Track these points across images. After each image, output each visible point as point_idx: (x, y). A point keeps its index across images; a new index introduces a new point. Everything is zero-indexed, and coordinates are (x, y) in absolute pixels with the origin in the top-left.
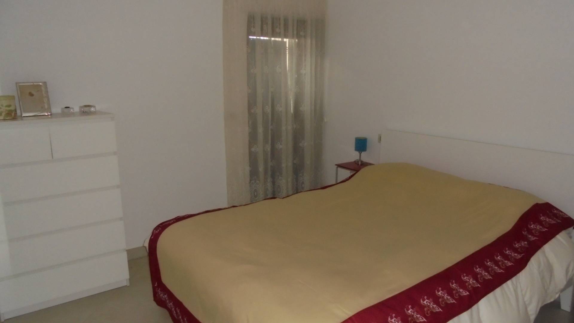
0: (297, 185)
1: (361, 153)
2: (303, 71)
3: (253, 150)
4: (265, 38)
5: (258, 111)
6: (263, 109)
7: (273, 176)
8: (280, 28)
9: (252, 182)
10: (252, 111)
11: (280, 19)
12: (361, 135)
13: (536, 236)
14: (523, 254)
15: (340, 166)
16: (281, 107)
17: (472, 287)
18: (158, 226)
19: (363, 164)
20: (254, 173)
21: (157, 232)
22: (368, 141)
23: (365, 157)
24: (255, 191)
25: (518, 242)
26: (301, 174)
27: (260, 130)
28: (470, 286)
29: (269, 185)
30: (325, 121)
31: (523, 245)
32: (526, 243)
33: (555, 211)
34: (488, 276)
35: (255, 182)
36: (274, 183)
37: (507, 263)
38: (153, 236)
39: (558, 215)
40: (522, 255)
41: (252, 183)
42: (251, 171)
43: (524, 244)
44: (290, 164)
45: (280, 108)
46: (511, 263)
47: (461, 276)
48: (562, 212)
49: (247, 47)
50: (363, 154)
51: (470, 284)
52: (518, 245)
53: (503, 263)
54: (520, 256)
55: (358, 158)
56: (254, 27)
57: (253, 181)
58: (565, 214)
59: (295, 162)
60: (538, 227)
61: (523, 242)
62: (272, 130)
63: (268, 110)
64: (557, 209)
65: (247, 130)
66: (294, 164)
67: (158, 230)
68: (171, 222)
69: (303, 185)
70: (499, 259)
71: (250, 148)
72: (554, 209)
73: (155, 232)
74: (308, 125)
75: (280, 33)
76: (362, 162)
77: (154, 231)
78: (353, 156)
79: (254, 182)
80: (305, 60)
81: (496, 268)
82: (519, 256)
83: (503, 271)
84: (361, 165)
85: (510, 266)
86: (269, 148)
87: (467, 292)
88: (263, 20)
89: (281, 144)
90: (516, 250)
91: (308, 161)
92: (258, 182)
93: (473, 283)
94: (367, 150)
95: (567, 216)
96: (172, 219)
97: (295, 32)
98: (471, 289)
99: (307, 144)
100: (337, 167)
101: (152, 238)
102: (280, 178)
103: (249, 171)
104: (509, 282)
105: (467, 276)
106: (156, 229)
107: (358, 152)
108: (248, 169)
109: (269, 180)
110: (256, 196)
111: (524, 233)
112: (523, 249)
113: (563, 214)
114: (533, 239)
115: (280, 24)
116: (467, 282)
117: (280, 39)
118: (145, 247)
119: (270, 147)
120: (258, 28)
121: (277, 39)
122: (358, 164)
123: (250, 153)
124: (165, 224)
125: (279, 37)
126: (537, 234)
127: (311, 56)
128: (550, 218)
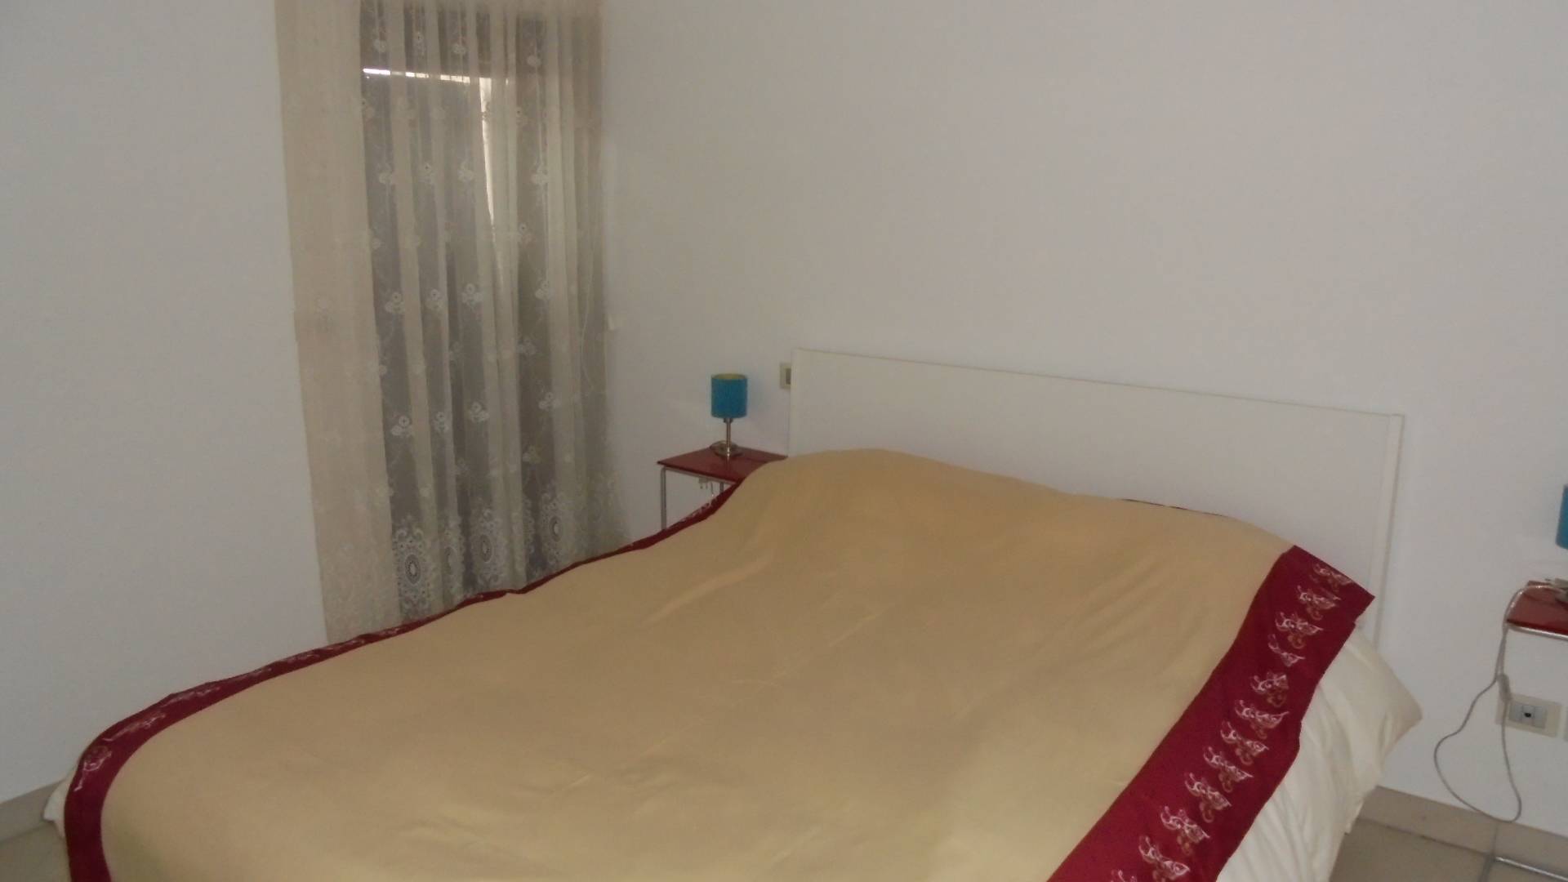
0: (536, 527)
1: (731, 421)
2: (538, 179)
3: (396, 431)
4: (421, 76)
5: (407, 303)
6: (423, 301)
7: (465, 512)
8: (464, 43)
9: (399, 532)
10: (389, 308)
11: (463, 15)
12: (729, 369)
13: (1298, 653)
14: (1285, 713)
15: (669, 465)
16: (477, 288)
17: (1193, 845)
18: (100, 742)
19: (740, 455)
20: (404, 506)
21: (95, 767)
22: (749, 383)
23: (746, 434)
24: (412, 560)
25: (1262, 678)
26: (547, 496)
27: (418, 367)
28: (1187, 845)
29: (454, 538)
30: (612, 327)
31: (1278, 684)
32: (1284, 677)
33: (1322, 571)
34: (1222, 800)
35: (410, 532)
36: (466, 529)
37: (1252, 746)
38: (81, 782)
39: (1330, 581)
40: (1282, 715)
41: (401, 538)
42: (393, 500)
43: (1279, 680)
44: (515, 468)
45: (477, 295)
46: (1261, 746)
47: (1158, 815)
48: (1337, 572)
49: (363, 103)
50: (737, 423)
51: (1185, 839)
52: (1263, 686)
53: (1246, 750)
54: (1278, 718)
55: (721, 437)
56: (383, 38)
57: (404, 532)
58: (1343, 575)
59: (527, 457)
60: (1301, 625)
61: (1275, 676)
62: (452, 364)
63: (440, 303)
64: (1324, 565)
65: (374, 368)
66: (525, 465)
67: (101, 761)
68: (147, 724)
69: (556, 529)
70: (1234, 738)
71: (387, 426)
72: (1318, 565)
73: (88, 767)
74: (564, 346)
75: (465, 58)
76: (734, 448)
77: (85, 764)
78: (706, 431)
79: (405, 534)
80: (545, 144)
81: (1233, 768)
82: (1275, 721)
83: (1251, 776)
84: (734, 457)
85: (1261, 754)
86: (447, 425)
87: (1184, 866)
88: (412, 20)
89: (484, 408)
90: (1260, 703)
91: (566, 457)
92: (418, 531)
93: (1192, 831)
94: (749, 410)
95: (1348, 582)
96: (153, 709)
97: (512, 56)
98: (1191, 852)
99: (561, 401)
100: (664, 470)
101: (77, 789)
102: (487, 512)
103: (388, 502)
104: (1269, 807)
105: (1174, 813)
106: (90, 754)
107: (721, 420)
108: (383, 493)
109: (454, 521)
110: (413, 578)
111: (1272, 647)
112: (1280, 698)
113: (1339, 576)
114: (1292, 660)
115: (464, 30)
116: (1177, 832)
117: (467, 80)
118: (51, 823)
119: (451, 418)
120: (395, 41)
121: (458, 79)
122: (724, 457)
123: (389, 441)
124: (126, 730)
125: (465, 73)
126: (1299, 645)
127: (562, 128)
128: (1320, 594)
